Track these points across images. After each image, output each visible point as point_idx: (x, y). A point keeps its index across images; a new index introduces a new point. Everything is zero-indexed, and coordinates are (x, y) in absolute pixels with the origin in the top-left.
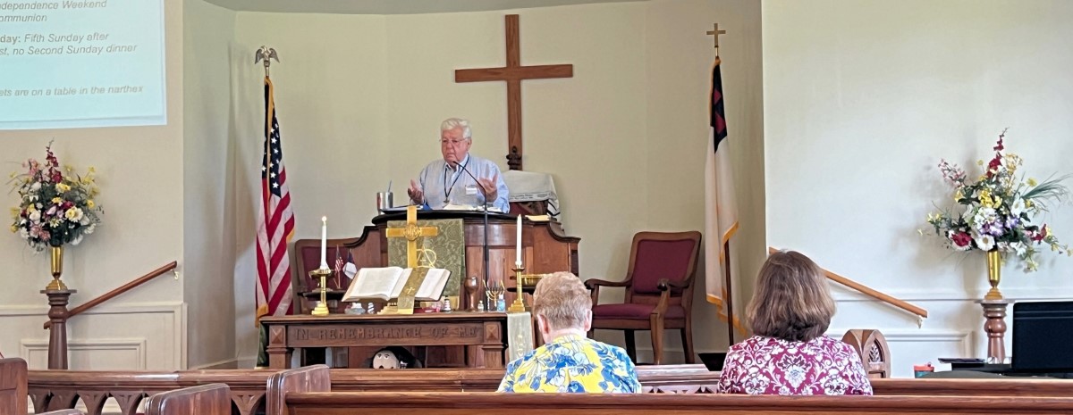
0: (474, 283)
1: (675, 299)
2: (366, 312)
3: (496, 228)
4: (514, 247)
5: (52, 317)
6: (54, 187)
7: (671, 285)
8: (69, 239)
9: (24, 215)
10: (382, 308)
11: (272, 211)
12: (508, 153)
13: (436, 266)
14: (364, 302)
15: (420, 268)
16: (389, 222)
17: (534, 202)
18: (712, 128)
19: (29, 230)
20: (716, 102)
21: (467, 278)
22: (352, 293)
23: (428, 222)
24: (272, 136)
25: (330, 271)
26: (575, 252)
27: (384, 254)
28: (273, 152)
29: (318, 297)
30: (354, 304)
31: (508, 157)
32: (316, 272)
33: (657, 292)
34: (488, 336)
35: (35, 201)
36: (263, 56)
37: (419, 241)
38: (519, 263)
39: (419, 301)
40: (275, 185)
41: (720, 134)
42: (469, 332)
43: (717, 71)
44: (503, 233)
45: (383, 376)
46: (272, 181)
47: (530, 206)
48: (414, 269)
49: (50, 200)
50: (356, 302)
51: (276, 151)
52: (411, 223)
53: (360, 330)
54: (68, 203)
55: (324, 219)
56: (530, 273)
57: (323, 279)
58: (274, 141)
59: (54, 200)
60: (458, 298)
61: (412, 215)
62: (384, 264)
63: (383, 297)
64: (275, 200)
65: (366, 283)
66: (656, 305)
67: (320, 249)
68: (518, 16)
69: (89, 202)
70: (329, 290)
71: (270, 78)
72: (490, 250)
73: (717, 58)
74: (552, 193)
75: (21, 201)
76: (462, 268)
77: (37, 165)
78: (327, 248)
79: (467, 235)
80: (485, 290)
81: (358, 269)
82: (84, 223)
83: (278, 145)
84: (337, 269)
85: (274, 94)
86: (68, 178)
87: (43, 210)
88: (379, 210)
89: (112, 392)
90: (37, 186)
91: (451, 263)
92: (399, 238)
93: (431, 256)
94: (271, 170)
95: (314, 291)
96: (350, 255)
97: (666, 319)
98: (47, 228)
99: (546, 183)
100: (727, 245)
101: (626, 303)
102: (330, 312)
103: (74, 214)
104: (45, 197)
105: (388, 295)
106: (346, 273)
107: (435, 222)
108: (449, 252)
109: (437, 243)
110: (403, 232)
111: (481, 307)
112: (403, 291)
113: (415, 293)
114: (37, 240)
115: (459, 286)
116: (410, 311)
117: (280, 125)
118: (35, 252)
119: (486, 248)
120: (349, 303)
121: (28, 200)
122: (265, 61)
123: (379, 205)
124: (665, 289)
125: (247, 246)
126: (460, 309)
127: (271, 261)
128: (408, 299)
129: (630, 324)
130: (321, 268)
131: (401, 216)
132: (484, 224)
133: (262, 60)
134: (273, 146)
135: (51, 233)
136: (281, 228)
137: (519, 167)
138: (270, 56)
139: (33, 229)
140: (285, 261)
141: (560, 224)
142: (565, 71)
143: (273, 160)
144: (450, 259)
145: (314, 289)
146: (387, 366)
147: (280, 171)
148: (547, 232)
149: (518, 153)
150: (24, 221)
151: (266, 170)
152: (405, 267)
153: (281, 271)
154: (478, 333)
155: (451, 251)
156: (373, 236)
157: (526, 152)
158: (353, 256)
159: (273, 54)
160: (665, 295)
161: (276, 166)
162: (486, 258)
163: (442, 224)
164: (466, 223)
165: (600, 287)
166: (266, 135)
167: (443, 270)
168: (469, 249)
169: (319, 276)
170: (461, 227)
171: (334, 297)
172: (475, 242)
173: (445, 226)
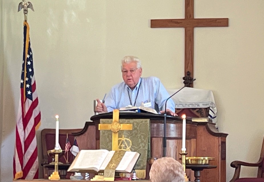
2: (84, 179)
3: (172, 126)
4: (181, 138)
10: (94, 177)
11: (27, 110)
12: (184, 76)
13: (132, 151)
14: (83, 172)
15: (120, 151)
16: (101, 120)
17: (200, 109)
21: (151, 159)
22: (75, 166)
23: (127, 120)
24: (28, 60)
25: (61, 151)
26: (224, 143)
27: (98, 141)
28: (28, 70)
29: (53, 167)
30: (76, 173)
31: (184, 78)
32: (52, 151)
36: (23, 7)
37: (120, 133)
38: (184, 149)
39: (119, 173)
40: (29, 93)
44: (176, 129)
46: (27, 89)
47: (197, 112)
48: (116, 152)
50: (77, 172)
51: (30, 70)
52: (115, 121)
55: (57, 117)
56: (194, 156)
57: (57, 156)
58: (29, 63)
60: (145, 171)
61: (116, 116)
62: (97, 148)
63: (95, 169)
64: (29, 103)
65: (84, 159)
67: (55, 135)
70: (61, 163)
71: (28, 22)
72: (167, 140)
74: (212, 103)
76: (148, 151)
78: (59, 135)
79: (152, 130)
81: (80, 150)
83: (31, 66)
84: (66, 149)
85: (30, 32)
88: (95, 112)
91: (142, 148)
92: (107, 130)
93: (128, 143)
94: (27, 83)
95: (50, 164)
96: (76, 140)
99: (208, 96)
101: (258, 177)
102: (61, 178)
105: (98, 168)
106: (72, 153)
107: (132, 121)
108: (140, 141)
109: (133, 134)
110: (110, 127)
112: (108, 165)
113: (116, 168)
115: (145, 164)
116: (112, 179)
117: (34, 53)
119: (165, 139)
120: (73, 173)
122: (25, 10)
127: (25, 143)
128: (111, 171)
130: (56, 149)
131: (109, 116)
132: (164, 123)
134: (27, 65)
136: (32, 121)
137: (191, 85)
138: (28, 7)
140: (34, 143)
141: (215, 124)
142: (223, 23)
143: (28, 76)
144: (141, 145)
145: (51, 162)
147: (32, 83)
148: (206, 129)
149: (191, 76)
151: (23, 82)
152: (110, 150)
153: (31, 150)
155: (141, 140)
156: (91, 128)
157: (196, 76)
158: (78, 141)
159: (30, 6)
161: (30, 80)
162: (164, 145)
163: (136, 122)
164: (151, 122)
165: (242, 166)
166: (24, 59)
167: (135, 153)
168: (154, 139)
169: (54, 154)
170: (148, 125)
171: (63, 168)
172: (157, 134)
173: (138, 124)
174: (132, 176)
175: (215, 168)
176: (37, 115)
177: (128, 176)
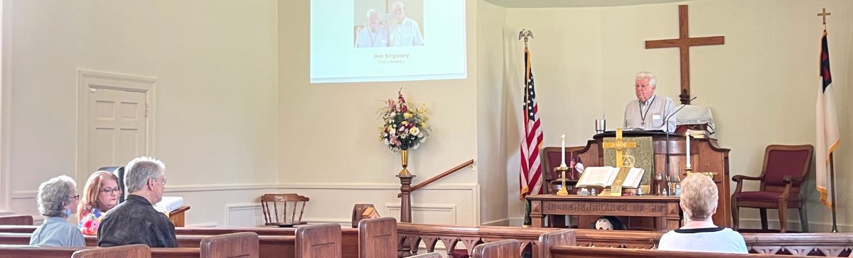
0: (660, 178)
1: (795, 189)
2: (591, 194)
3: (674, 143)
4: (685, 155)
5: (402, 191)
6: (403, 115)
7: (793, 180)
8: (411, 145)
9: (386, 131)
10: (601, 192)
11: (530, 130)
12: (680, 94)
13: (635, 167)
14: (589, 188)
15: (625, 168)
16: (604, 138)
17: (698, 125)
18: (822, 77)
19: (389, 140)
20: (824, 60)
21: (655, 175)
22: (582, 182)
23: (629, 138)
24: (530, 84)
25: (567, 168)
26: (726, 158)
27: (601, 159)
28: (530, 94)
29: (559, 183)
30: (583, 190)
31: (680, 96)
32: (558, 168)
33: (784, 184)
34: (670, 211)
35: (392, 123)
36: (524, 35)
37: (624, 150)
38: (688, 166)
39: (624, 189)
40: (532, 114)
41: (827, 81)
42: (657, 209)
43: (824, 40)
44: (678, 146)
45: (604, 234)
46: (530, 111)
48: (621, 168)
49: (401, 123)
50: (585, 188)
51: (532, 93)
52: (619, 139)
53: (587, 205)
54: (411, 125)
55: (564, 136)
57: (564, 173)
59: (403, 123)
60: (649, 186)
61: (619, 135)
62: (601, 165)
63: (602, 186)
64: (532, 123)
65: (590, 176)
66: (782, 192)
67: (561, 153)
68: (687, 6)
69: (423, 124)
70: (567, 180)
71: (528, 49)
72: (670, 157)
73: (825, 31)
74: (710, 119)
75: (384, 123)
76: (652, 167)
77: (393, 102)
78: (566, 153)
79: (654, 147)
80: (667, 182)
82: (419, 137)
83: (533, 90)
84: (571, 167)
85: (531, 59)
86: (411, 110)
87: (397, 128)
88: (597, 131)
89: (440, 237)
90: (393, 114)
91: (645, 164)
92: (611, 149)
93: (632, 160)
94: (529, 105)
95: (557, 180)
96: (580, 158)
97: (788, 202)
98: (399, 139)
99: (706, 112)
100: (831, 155)
101: (761, 190)
102: (568, 194)
103: (414, 131)
104: (398, 121)
105: (605, 184)
107: (634, 139)
108: (643, 158)
109: (635, 152)
110: (613, 145)
111: (665, 193)
112: (614, 182)
113: (622, 183)
114: (393, 146)
115: (650, 180)
116: (619, 194)
117: (534, 77)
118: (392, 153)
119: (668, 156)
120: (579, 188)
121: (389, 122)
122: (525, 38)
123: (596, 128)
124: (788, 182)
125: (514, 150)
126: (651, 194)
127: (530, 160)
128: (617, 187)
129: (764, 204)
130: (562, 166)
131: (612, 134)
132: (666, 140)
133: (523, 37)
134: (530, 90)
135: (402, 142)
136: (535, 140)
138: (528, 35)
139: (391, 140)
140: (538, 160)
141: (716, 140)
142: (719, 41)
143: (530, 99)
144: (644, 162)
146: (605, 228)
147: (534, 106)
148: (707, 145)
149: (687, 94)
150: (386, 135)
151: (526, 105)
152: (615, 167)
153: (536, 166)
154: (663, 210)
155: (645, 157)
156: (594, 146)
157: (692, 94)
158: (582, 159)
159: (530, 34)
160: (788, 186)
161: (532, 102)
162: (668, 161)
163: (638, 140)
164: (654, 140)
165: (744, 180)
166: (526, 84)
167: (639, 169)
168: (657, 156)
169: (561, 171)
170: (651, 142)
171: (571, 184)
172: (660, 151)
173: (640, 141)
174: (637, 191)
175: (720, 182)
176: (540, 134)
177: (634, 191)
